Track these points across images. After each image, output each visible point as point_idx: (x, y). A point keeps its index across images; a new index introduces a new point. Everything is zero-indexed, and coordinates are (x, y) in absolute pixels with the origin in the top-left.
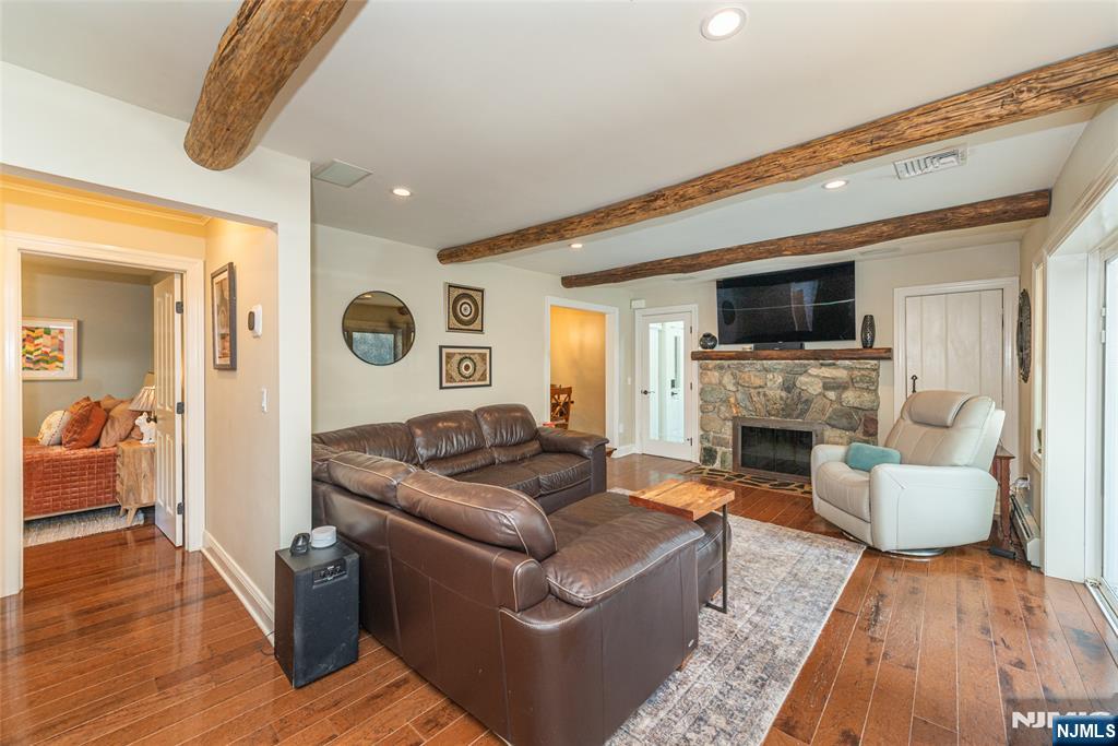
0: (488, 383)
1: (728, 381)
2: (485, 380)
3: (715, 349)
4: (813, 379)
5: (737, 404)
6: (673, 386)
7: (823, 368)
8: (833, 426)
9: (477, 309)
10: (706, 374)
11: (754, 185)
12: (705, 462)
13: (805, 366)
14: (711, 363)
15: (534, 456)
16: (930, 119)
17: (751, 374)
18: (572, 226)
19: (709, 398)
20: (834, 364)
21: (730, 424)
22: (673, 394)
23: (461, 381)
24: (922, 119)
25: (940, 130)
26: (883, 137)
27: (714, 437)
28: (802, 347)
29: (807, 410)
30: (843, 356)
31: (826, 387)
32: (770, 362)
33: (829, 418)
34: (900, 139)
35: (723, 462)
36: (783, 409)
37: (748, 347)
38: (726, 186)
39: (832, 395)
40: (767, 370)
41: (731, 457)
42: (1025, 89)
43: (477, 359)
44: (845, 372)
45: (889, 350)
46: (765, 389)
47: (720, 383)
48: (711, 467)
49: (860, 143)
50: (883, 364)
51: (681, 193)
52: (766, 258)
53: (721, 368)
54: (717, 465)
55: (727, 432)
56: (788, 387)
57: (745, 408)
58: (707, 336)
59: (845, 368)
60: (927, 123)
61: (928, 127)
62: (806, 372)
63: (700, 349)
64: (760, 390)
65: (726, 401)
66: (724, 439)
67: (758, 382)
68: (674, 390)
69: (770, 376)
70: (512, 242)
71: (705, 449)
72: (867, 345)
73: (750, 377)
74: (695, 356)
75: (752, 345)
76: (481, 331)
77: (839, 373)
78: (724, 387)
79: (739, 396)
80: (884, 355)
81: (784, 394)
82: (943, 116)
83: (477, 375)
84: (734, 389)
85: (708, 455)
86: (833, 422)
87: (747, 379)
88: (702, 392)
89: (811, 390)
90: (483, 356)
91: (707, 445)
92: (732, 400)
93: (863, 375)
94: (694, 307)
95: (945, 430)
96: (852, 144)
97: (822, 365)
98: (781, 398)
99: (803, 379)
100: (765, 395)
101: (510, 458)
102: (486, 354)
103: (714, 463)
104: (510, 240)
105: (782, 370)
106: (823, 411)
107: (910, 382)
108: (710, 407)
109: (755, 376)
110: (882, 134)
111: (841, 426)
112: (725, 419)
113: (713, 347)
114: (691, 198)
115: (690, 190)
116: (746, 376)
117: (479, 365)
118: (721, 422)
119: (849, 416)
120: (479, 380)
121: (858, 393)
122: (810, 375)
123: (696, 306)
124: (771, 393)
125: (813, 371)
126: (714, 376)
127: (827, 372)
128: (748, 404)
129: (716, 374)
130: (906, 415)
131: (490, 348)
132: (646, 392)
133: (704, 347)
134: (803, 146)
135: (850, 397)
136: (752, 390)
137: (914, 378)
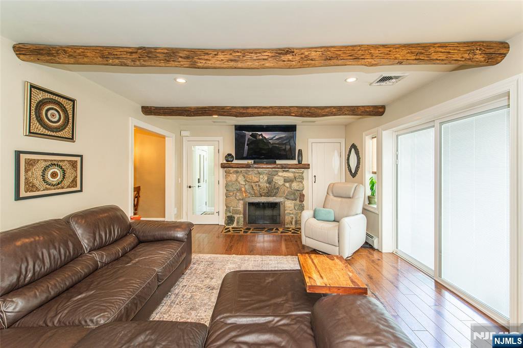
0: (78, 188)
1: (241, 180)
2: (76, 186)
3: (233, 162)
4: (280, 178)
5: (246, 191)
6: (199, 182)
7: (284, 173)
8: (288, 199)
9: (67, 118)
10: (229, 176)
11: (352, 62)
12: (228, 224)
13: (277, 171)
14: (232, 170)
15: (133, 248)
16: (443, 51)
17: (253, 175)
18: (206, 57)
19: (231, 189)
20: (288, 171)
21: (242, 202)
22: (199, 186)
23: (47, 189)
24: (440, 50)
25: (444, 58)
26: (422, 53)
27: (233, 210)
28: (275, 162)
29: (278, 192)
30: (292, 167)
31: (285, 181)
32: (261, 169)
33: (287, 195)
34: (428, 57)
35: (238, 222)
36: (267, 193)
37: (251, 162)
38: (337, 57)
39: (287, 185)
40: (259, 173)
41: (243, 219)
42: (479, 48)
43: (66, 166)
44: (292, 174)
45: (309, 165)
46: (259, 183)
47: (237, 180)
48: (231, 226)
49: (412, 53)
50: (305, 171)
51: (307, 53)
52: (283, 115)
53: (237, 172)
54: (235, 225)
55: (240, 207)
56: (270, 182)
57: (249, 193)
58: (229, 155)
59: (292, 172)
60: (441, 52)
61: (441, 54)
62: (277, 174)
63: (225, 162)
64: (257, 183)
65: (240, 190)
66: (238, 210)
67: (256, 180)
68: (199, 184)
69: (261, 176)
70: (134, 56)
71: (228, 217)
72: (300, 162)
73: (252, 177)
74: (223, 166)
75: (253, 161)
76: (72, 139)
77: (289, 174)
78: (239, 183)
79: (247, 187)
80: (307, 167)
81: (268, 185)
82: (447, 51)
83: (67, 182)
84: (244, 184)
85: (230, 220)
86: (288, 197)
87: (251, 178)
88: (227, 185)
89: (279, 183)
90: (74, 164)
91: (229, 214)
92: (243, 189)
93: (300, 176)
94: (220, 139)
95: (350, 199)
96: (408, 53)
97: (283, 171)
98: (267, 187)
99: (276, 177)
100: (259, 186)
101: (113, 257)
102: (76, 162)
103: (233, 224)
104: (131, 53)
105: (267, 173)
106: (284, 192)
107: (314, 178)
108: (231, 194)
109: (255, 176)
110: (423, 51)
111: (291, 199)
112: (240, 199)
113: (232, 161)
114: (312, 60)
115: (313, 54)
116: (250, 176)
117: (69, 171)
118: (237, 201)
119: (294, 194)
120: (69, 187)
121: (298, 184)
122: (279, 176)
123: (222, 138)
124: (262, 185)
125: (280, 174)
126: (233, 177)
127: (286, 174)
128: (251, 191)
129: (235, 175)
130: (330, 193)
131: (81, 156)
132: (190, 187)
133: (227, 161)
134: (384, 46)
135: (295, 185)
136: (253, 184)
137: (315, 176)
